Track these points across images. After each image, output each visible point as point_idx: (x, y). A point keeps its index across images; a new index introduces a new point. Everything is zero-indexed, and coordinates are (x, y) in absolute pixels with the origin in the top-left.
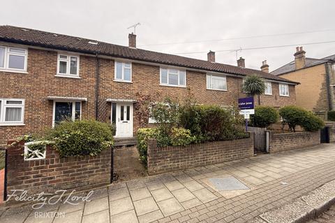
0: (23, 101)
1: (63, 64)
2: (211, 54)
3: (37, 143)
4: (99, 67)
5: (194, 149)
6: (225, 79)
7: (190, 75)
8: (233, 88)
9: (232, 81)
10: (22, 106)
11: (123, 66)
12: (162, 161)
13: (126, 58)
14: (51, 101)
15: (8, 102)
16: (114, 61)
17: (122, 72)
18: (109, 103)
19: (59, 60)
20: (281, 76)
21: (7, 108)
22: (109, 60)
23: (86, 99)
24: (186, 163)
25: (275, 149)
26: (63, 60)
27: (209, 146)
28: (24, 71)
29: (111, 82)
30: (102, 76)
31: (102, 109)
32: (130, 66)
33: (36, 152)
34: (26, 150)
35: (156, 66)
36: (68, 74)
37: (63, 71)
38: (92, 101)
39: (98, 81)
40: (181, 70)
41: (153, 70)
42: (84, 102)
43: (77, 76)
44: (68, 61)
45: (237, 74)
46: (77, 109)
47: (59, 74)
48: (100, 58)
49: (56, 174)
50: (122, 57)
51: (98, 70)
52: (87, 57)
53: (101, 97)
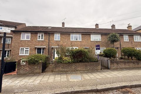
0: (29, 48)
1: (39, 36)
2: (97, 25)
3: (23, 60)
4: (49, 36)
5: (70, 65)
6: (100, 36)
7: (83, 36)
8: (105, 40)
9: (104, 37)
10: (29, 50)
11: (57, 35)
12: (58, 68)
13: (58, 32)
14: (36, 48)
15: (26, 49)
16: (54, 34)
17: (57, 37)
18: (53, 48)
19: (38, 35)
20: (137, 31)
21: (25, 50)
22: (52, 34)
23: (45, 47)
24: (67, 70)
25: (114, 68)
26: (39, 35)
27: (77, 64)
28: (29, 39)
29: (53, 41)
30: (50, 39)
31: (50, 50)
32: (59, 35)
33: (23, 62)
34: (21, 62)
35: (69, 34)
36: (41, 39)
37: (39, 38)
38: (47, 48)
39: (49, 41)
40: (79, 34)
41: (68, 35)
42: (45, 48)
43: (43, 40)
44: (41, 35)
45: (106, 33)
46: (43, 50)
47: (38, 40)
48: (50, 33)
49: (27, 69)
50: (56, 32)
51: (49, 37)
52: (46, 33)
53: (50, 46)
